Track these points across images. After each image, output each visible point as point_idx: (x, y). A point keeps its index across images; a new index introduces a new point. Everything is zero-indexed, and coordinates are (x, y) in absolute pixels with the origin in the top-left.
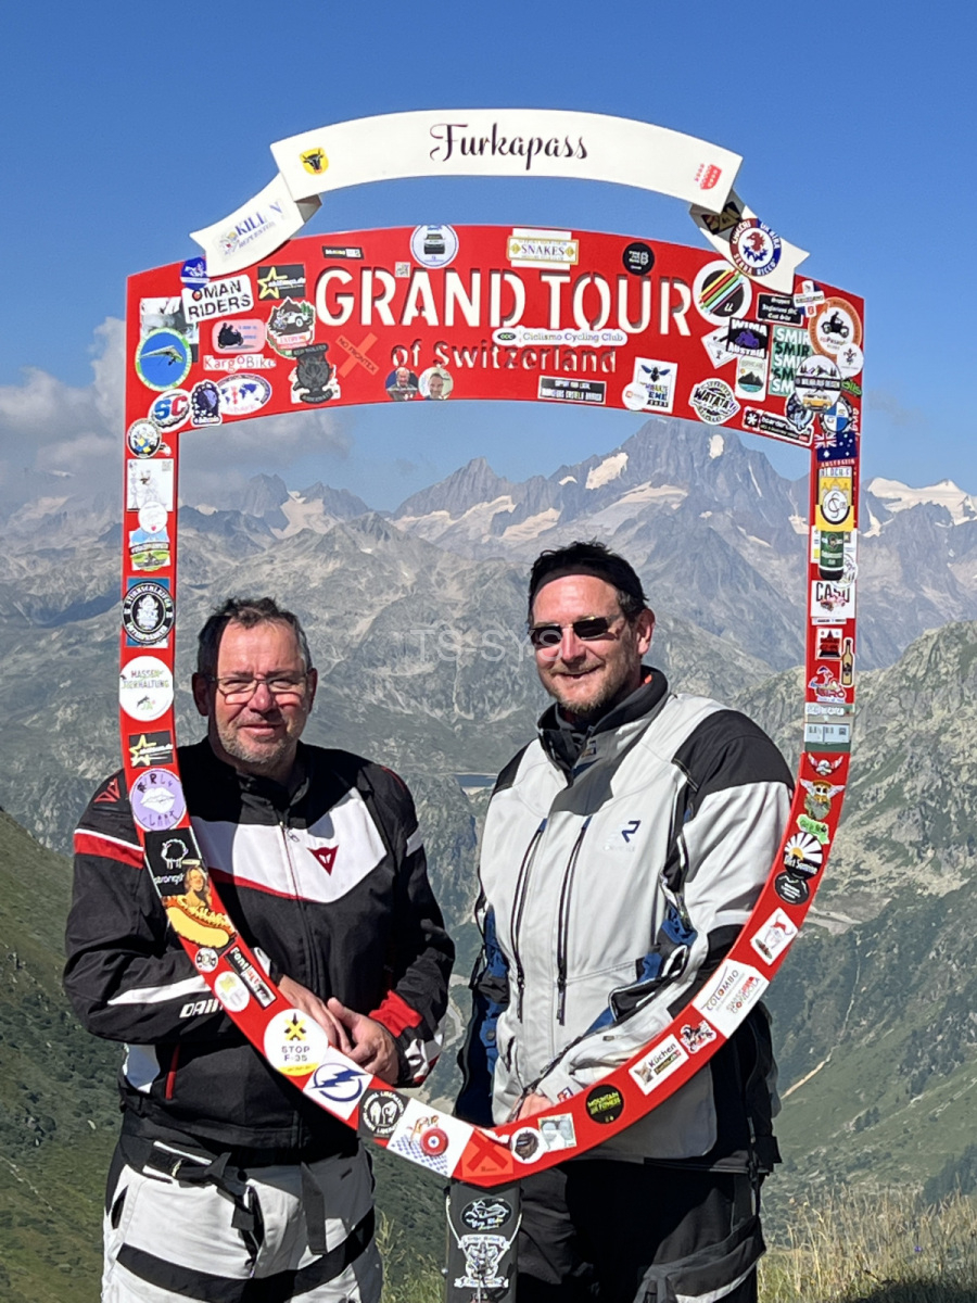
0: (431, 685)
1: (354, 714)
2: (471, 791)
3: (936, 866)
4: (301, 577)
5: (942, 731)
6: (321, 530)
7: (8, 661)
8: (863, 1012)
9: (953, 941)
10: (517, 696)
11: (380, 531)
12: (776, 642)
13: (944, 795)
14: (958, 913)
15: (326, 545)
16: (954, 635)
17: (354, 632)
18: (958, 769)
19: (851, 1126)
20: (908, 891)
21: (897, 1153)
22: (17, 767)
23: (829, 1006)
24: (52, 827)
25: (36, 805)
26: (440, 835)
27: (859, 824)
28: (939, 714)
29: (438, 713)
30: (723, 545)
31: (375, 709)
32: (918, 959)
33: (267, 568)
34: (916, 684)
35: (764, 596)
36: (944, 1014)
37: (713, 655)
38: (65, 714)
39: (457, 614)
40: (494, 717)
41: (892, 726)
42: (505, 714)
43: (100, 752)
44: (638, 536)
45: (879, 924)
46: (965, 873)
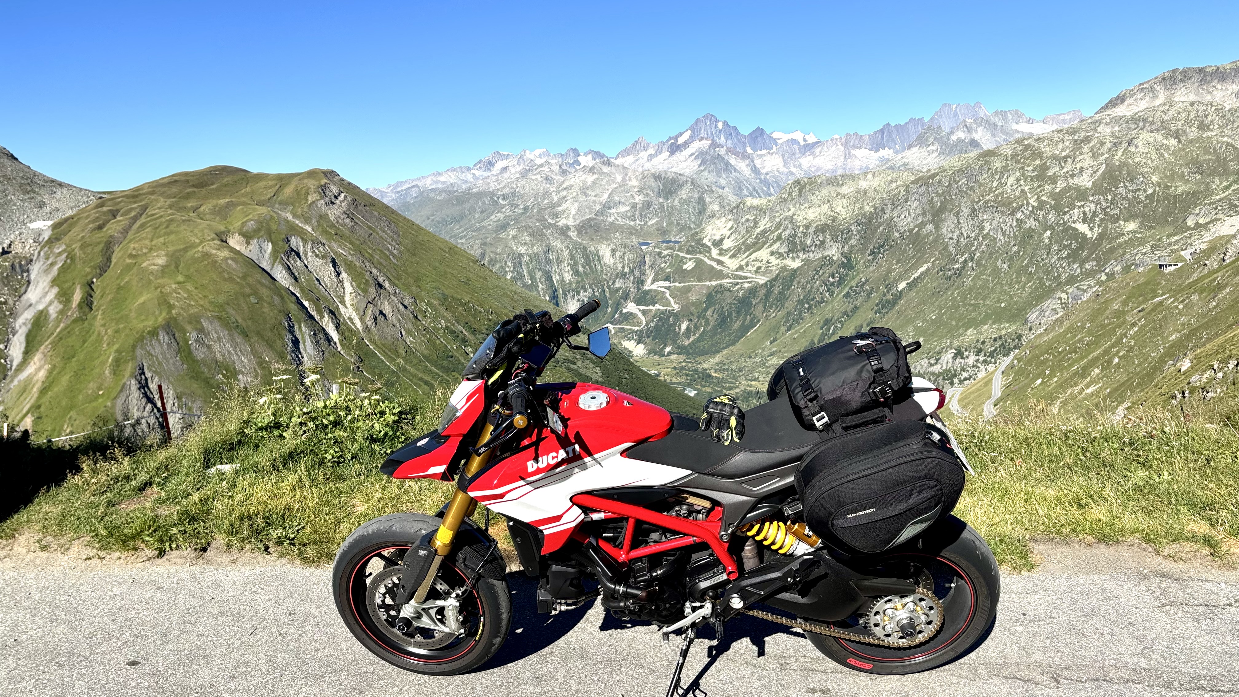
0: (629, 214)
1: (605, 225)
2: (643, 248)
3: (793, 259)
4: (585, 182)
5: (793, 215)
6: (591, 165)
7: (493, 217)
8: (771, 307)
9: (799, 282)
10: (657, 215)
11: (609, 164)
12: (742, 190)
13: (795, 236)
14: (800, 274)
15: (592, 170)
16: (797, 183)
17: (602, 198)
18: (799, 227)
19: (768, 343)
20: (784, 268)
21: (783, 350)
22: (499, 251)
23: (760, 308)
24: (512, 269)
25: (506, 262)
26: (634, 263)
27: (768, 248)
28: (793, 210)
29: (632, 223)
30: (723, 159)
31: (612, 223)
32: (788, 289)
33: (573, 180)
34: (785, 200)
35: (737, 175)
36: (797, 306)
37: (720, 196)
38: (512, 233)
39: (636, 190)
40: (650, 223)
41: (777, 215)
42: (653, 222)
43: (525, 243)
44: (695, 159)
45: (775, 279)
46: (803, 260)
